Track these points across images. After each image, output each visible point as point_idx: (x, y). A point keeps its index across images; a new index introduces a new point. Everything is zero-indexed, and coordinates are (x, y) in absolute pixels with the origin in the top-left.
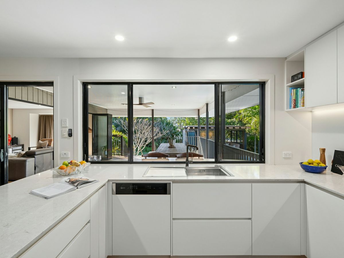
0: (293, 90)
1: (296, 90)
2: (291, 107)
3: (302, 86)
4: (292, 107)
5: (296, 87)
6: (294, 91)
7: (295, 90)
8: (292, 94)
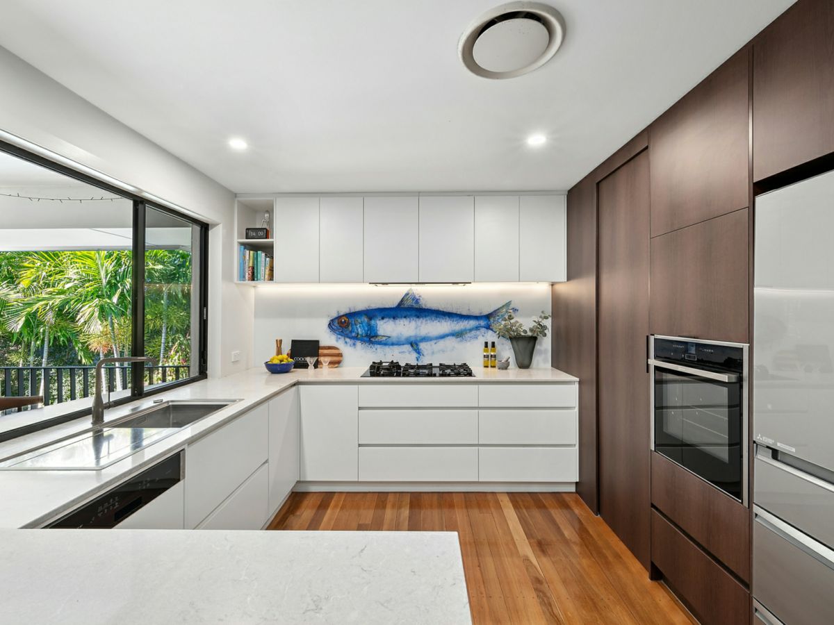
0: (248, 252)
1: (254, 254)
2: (244, 277)
3: (269, 250)
4: (247, 278)
5: (255, 248)
6: (249, 254)
7: (252, 252)
8: (245, 257)
